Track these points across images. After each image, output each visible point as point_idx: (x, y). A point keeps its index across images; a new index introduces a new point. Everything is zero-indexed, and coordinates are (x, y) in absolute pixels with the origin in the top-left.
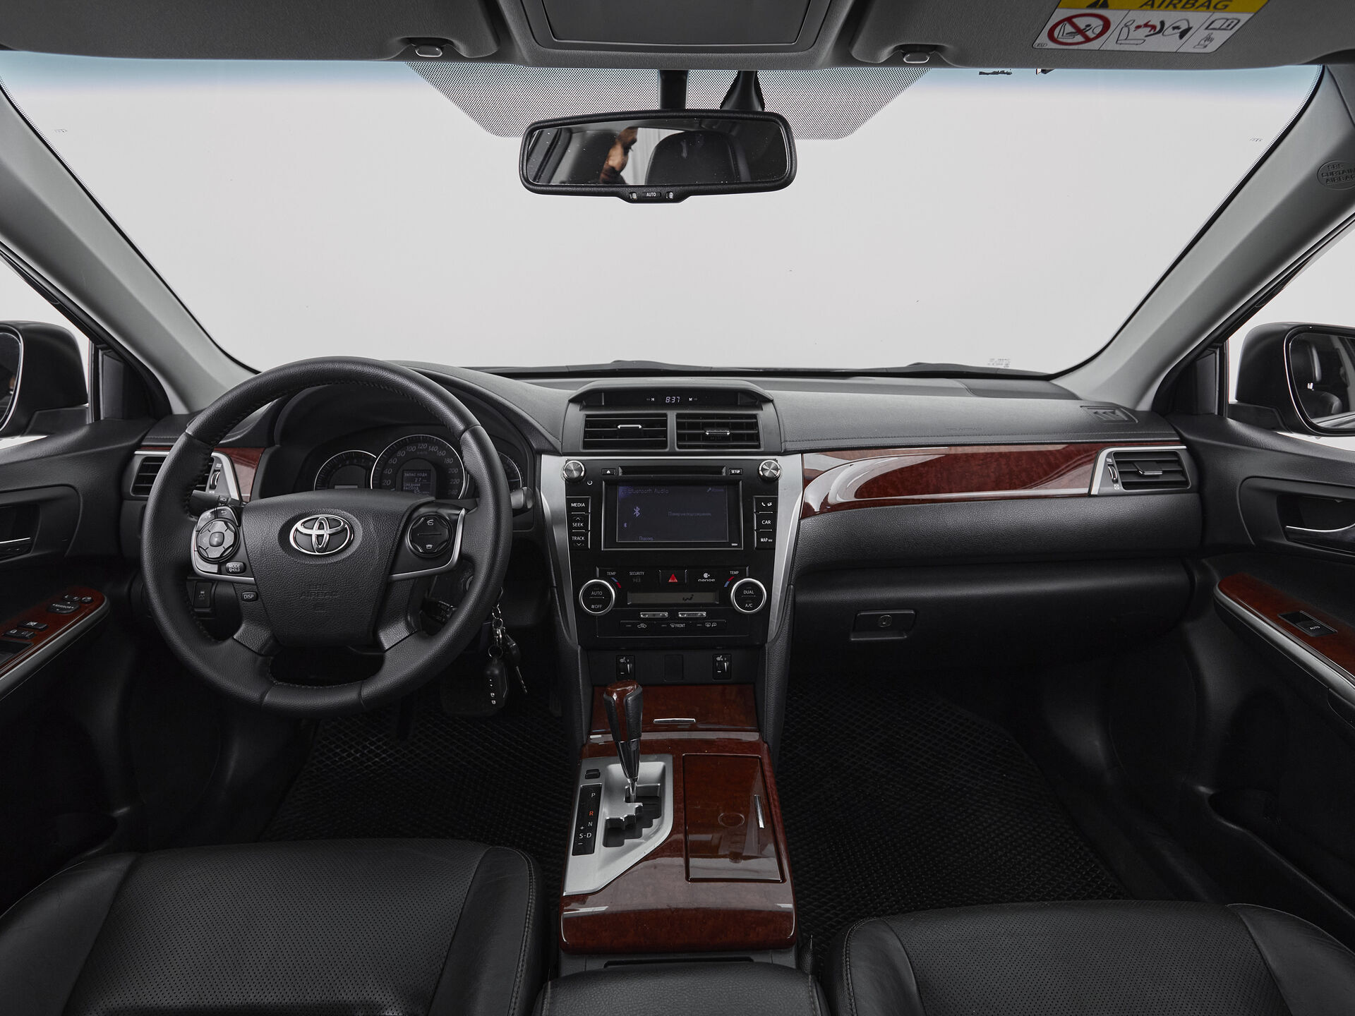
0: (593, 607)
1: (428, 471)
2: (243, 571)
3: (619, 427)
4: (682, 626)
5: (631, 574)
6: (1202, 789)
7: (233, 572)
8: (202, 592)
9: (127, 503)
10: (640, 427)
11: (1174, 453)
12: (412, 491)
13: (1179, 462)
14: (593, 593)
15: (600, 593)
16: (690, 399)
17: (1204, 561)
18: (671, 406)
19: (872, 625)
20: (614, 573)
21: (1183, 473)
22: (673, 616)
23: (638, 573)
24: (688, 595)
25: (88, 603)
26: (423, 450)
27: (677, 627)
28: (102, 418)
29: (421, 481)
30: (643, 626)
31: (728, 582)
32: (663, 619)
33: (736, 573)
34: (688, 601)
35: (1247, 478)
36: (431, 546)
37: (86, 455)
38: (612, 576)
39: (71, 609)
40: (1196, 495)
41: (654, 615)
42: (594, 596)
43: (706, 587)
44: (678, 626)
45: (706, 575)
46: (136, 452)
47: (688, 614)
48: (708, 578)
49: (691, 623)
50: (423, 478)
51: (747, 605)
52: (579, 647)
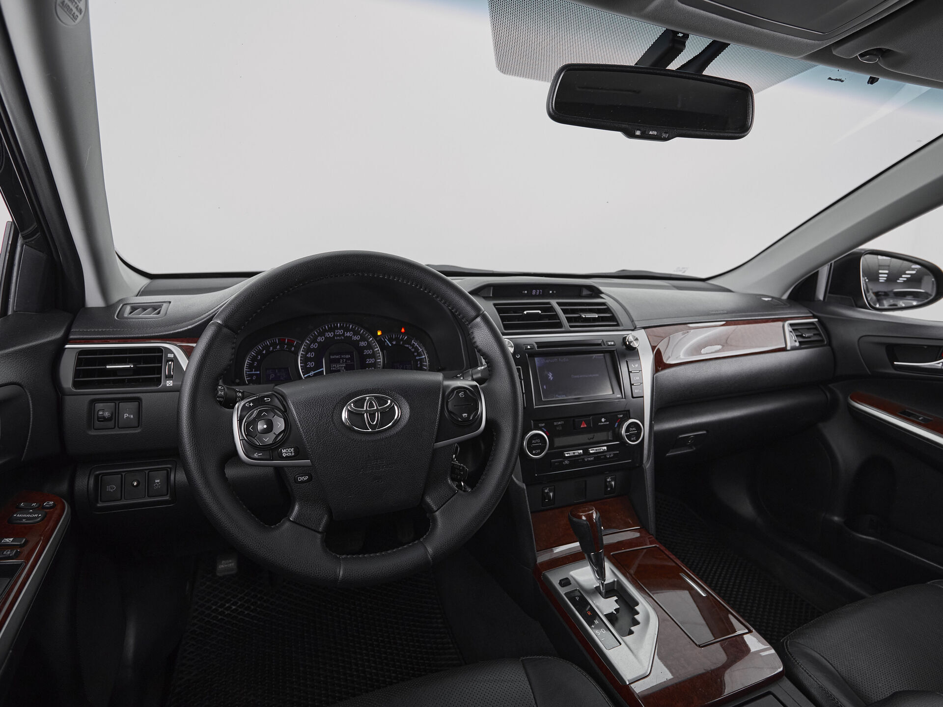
0: (534, 452)
1: (351, 354)
2: (298, 455)
3: (525, 312)
4: (592, 459)
5: (555, 424)
6: (836, 519)
7: (287, 456)
8: (156, 481)
9: (68, 400)
10: (540, 312)
11: (812, 323)
12: (339, 371)
13: (816, 329)
14: (533, 442)
15: (538, 441)
16: (551, 292)
17: (830, 385)
18: (553, 297)
19: (684, 443)
20: (543, 425)
21: (819, 335)
22: (586, 452)
23: (559, 423)
24: (591, 436)
25: (51, 508)
26: (339, 335)
27: (589, 461)
28: (10, 312)
29: (346, 362)
30: (567, 462)
31: (617, 424)
32: (580, 455)
33: (621, 416)
34: (591, 440)
35: (862, 337)
36: (466, 415)
37: (16, 352)
38: (542, 427)
39: (38, 517)
40: (829, 347)
41: (574, 453)
42: (534, 443)
43: (604, 428)
44: (590, 459)
45: (603, 420)
46: (67, 346)
47: (596, 450)
48: (605, 422)
49: (598, 457)
50: (347, 359)
51: (632, 439)
52: (524, 484)
